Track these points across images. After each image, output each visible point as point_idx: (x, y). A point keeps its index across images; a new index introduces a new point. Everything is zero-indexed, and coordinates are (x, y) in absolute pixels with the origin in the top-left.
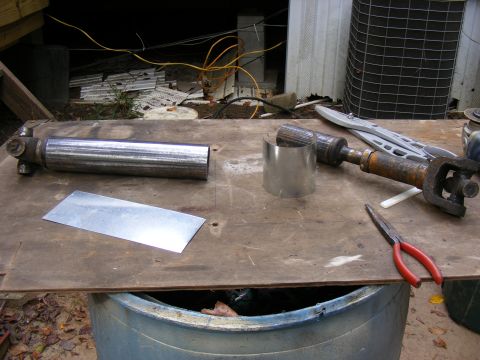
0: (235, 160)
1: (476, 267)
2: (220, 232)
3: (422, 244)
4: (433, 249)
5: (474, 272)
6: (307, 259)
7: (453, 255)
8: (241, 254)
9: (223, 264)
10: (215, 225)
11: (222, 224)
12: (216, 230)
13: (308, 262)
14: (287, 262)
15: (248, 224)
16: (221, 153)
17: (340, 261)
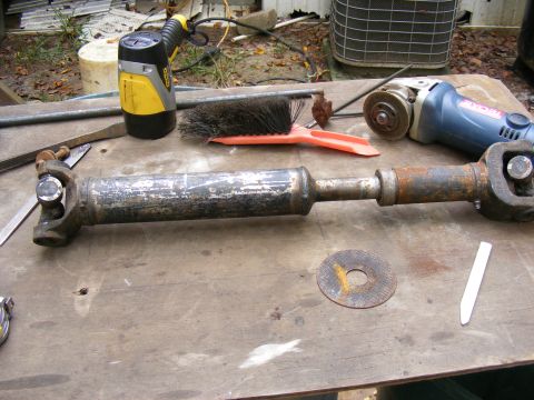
0: (129, 166)
1: (475, 351)
2: (88, 306)
3: (395, 311)
4: (411, 320)
5: (473, 361)
6: (215, 352)
7: (442, 329)
8: (115, 349)
9: (85, 370)
10: (84, 292)
11: (93, 290)
12: (83, 303)
13: (217, 359)
14: (182, 361)
15: (132, 288)
16: (111, 156)
17: (264, 354)
